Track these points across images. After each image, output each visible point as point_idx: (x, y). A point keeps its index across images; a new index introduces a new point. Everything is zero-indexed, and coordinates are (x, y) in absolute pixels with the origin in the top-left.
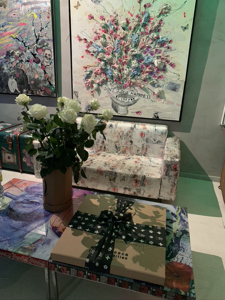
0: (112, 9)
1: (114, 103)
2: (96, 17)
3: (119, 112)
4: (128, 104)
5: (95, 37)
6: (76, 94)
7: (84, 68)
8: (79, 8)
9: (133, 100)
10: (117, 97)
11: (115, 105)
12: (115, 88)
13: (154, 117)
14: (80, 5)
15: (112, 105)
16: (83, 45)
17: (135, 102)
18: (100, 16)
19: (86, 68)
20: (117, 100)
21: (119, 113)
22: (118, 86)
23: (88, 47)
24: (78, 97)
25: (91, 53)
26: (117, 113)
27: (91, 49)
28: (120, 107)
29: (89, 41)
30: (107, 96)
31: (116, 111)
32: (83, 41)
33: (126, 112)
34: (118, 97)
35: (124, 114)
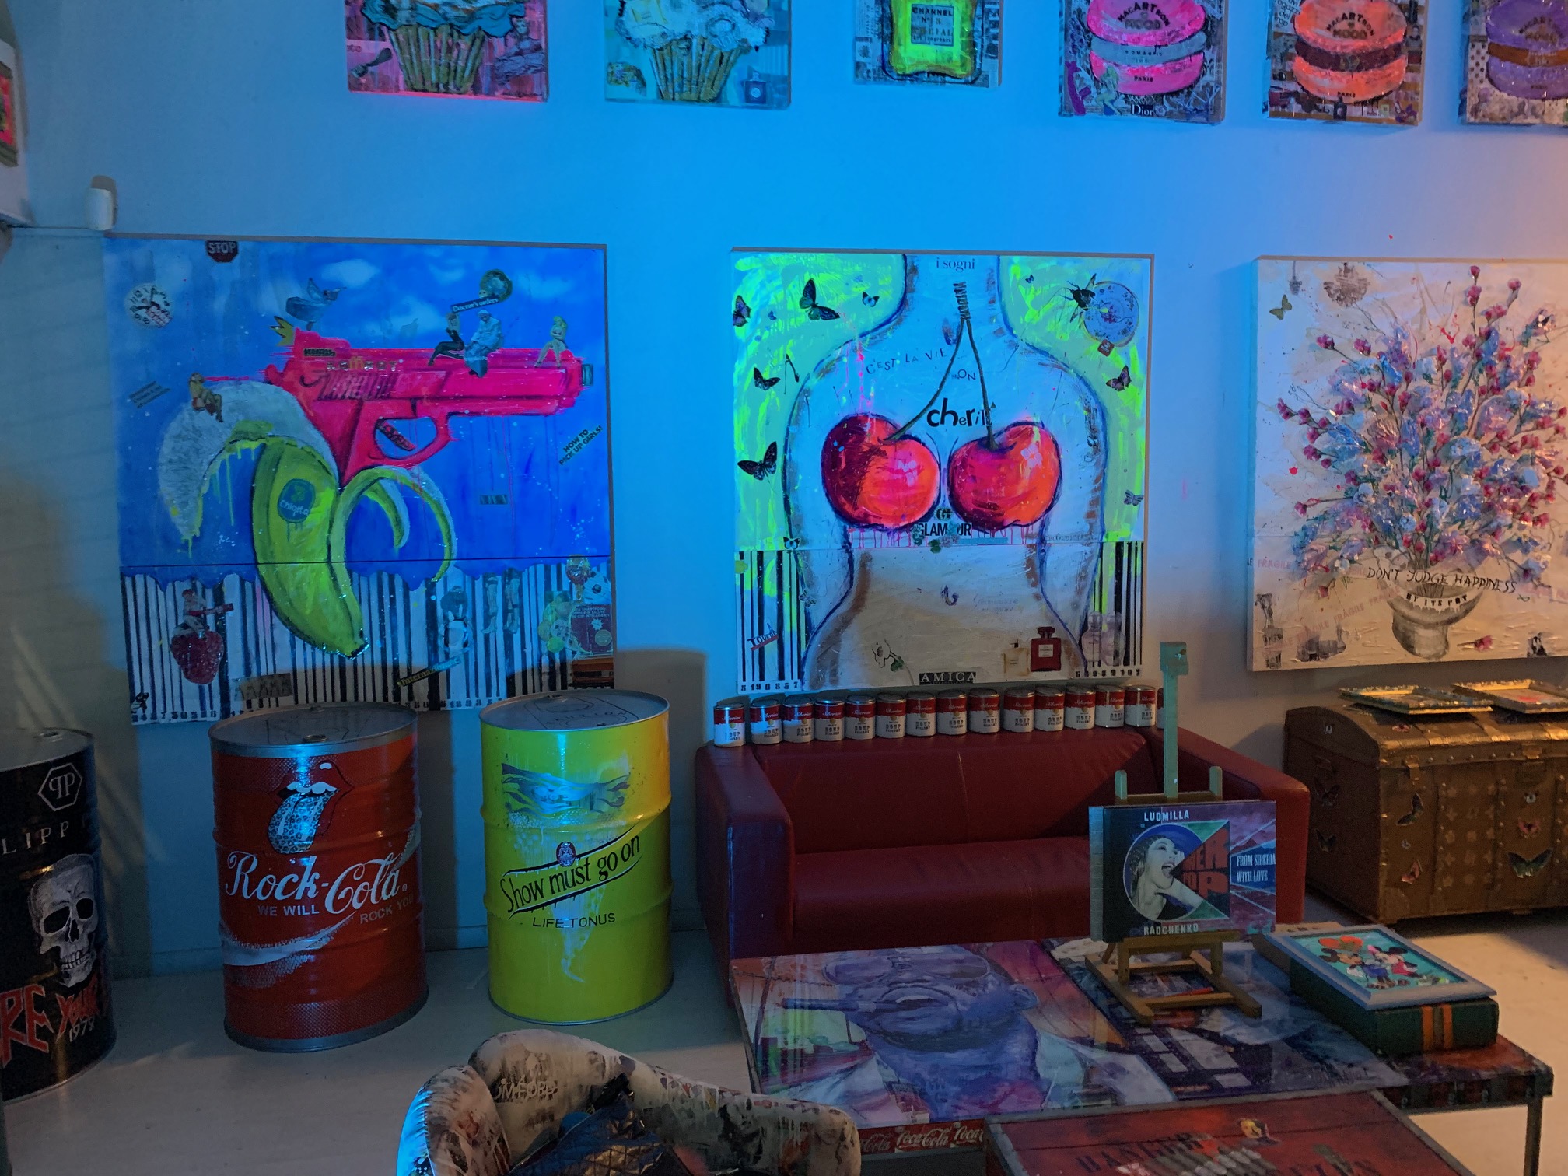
0: (1393, 320)
1: (1400, 618)
2: (1344, 340)
3: (1417, 651)
4: (1446, 617)
5: (1337, 406)
6: (1267, 605)
7: (1297, 508)
8: (1287, 314)
9: (1462, 601)
10: (1409, 596)
11: (1405, 628)
12: (1403, 567)
13: (1531, 652)
14: (1290, 307)
15: (1395, 629)
16: (1297, 430)
17: (1468, 609)
18: (1354, 339)
19: (1304, 507)
20: (1411, 607)
21: (1419, 655)
22: (1411, 562)
23: (1314, 436)
24: (1270, 613)
25: (1323, 457)
26: (1413, 653)
27: (1322, 443)
28: (1422, 632)
29: (1317, 416)
30: (1375, 599)
31: (1409, 647)
32: (1298, 418)
33: (1441, 648)
34: (1413, 597)
35: (1438, 656)
